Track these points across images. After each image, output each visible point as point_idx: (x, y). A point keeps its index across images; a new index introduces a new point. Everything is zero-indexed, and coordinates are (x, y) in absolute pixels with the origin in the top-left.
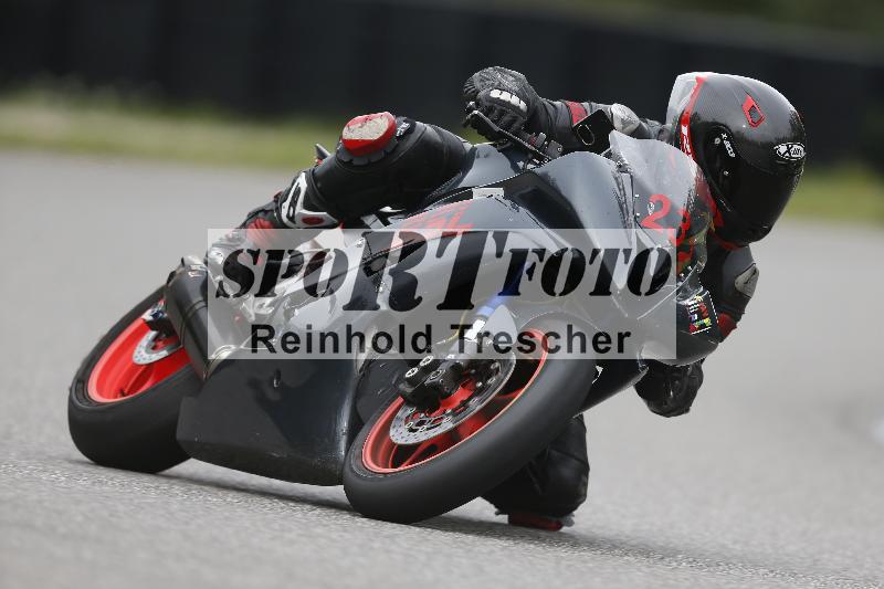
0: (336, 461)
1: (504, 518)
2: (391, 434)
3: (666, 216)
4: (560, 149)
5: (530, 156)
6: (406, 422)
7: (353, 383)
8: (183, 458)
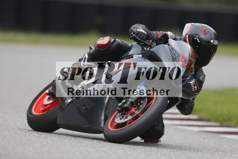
0: (101, 127)
1: (143, 141)
2: (115, 120)
3: (184, 60)
4: (156, 44)
5: (148, 46)
6: (119, 117)
7: (105, 107)
8: (58, 128)
